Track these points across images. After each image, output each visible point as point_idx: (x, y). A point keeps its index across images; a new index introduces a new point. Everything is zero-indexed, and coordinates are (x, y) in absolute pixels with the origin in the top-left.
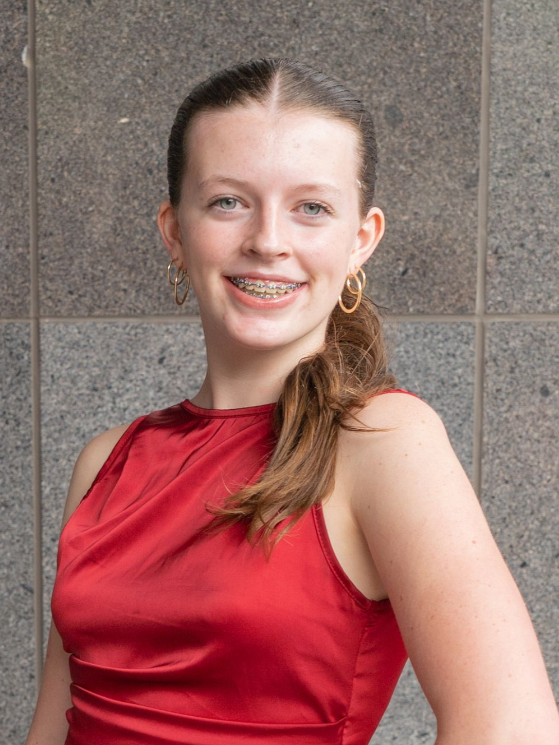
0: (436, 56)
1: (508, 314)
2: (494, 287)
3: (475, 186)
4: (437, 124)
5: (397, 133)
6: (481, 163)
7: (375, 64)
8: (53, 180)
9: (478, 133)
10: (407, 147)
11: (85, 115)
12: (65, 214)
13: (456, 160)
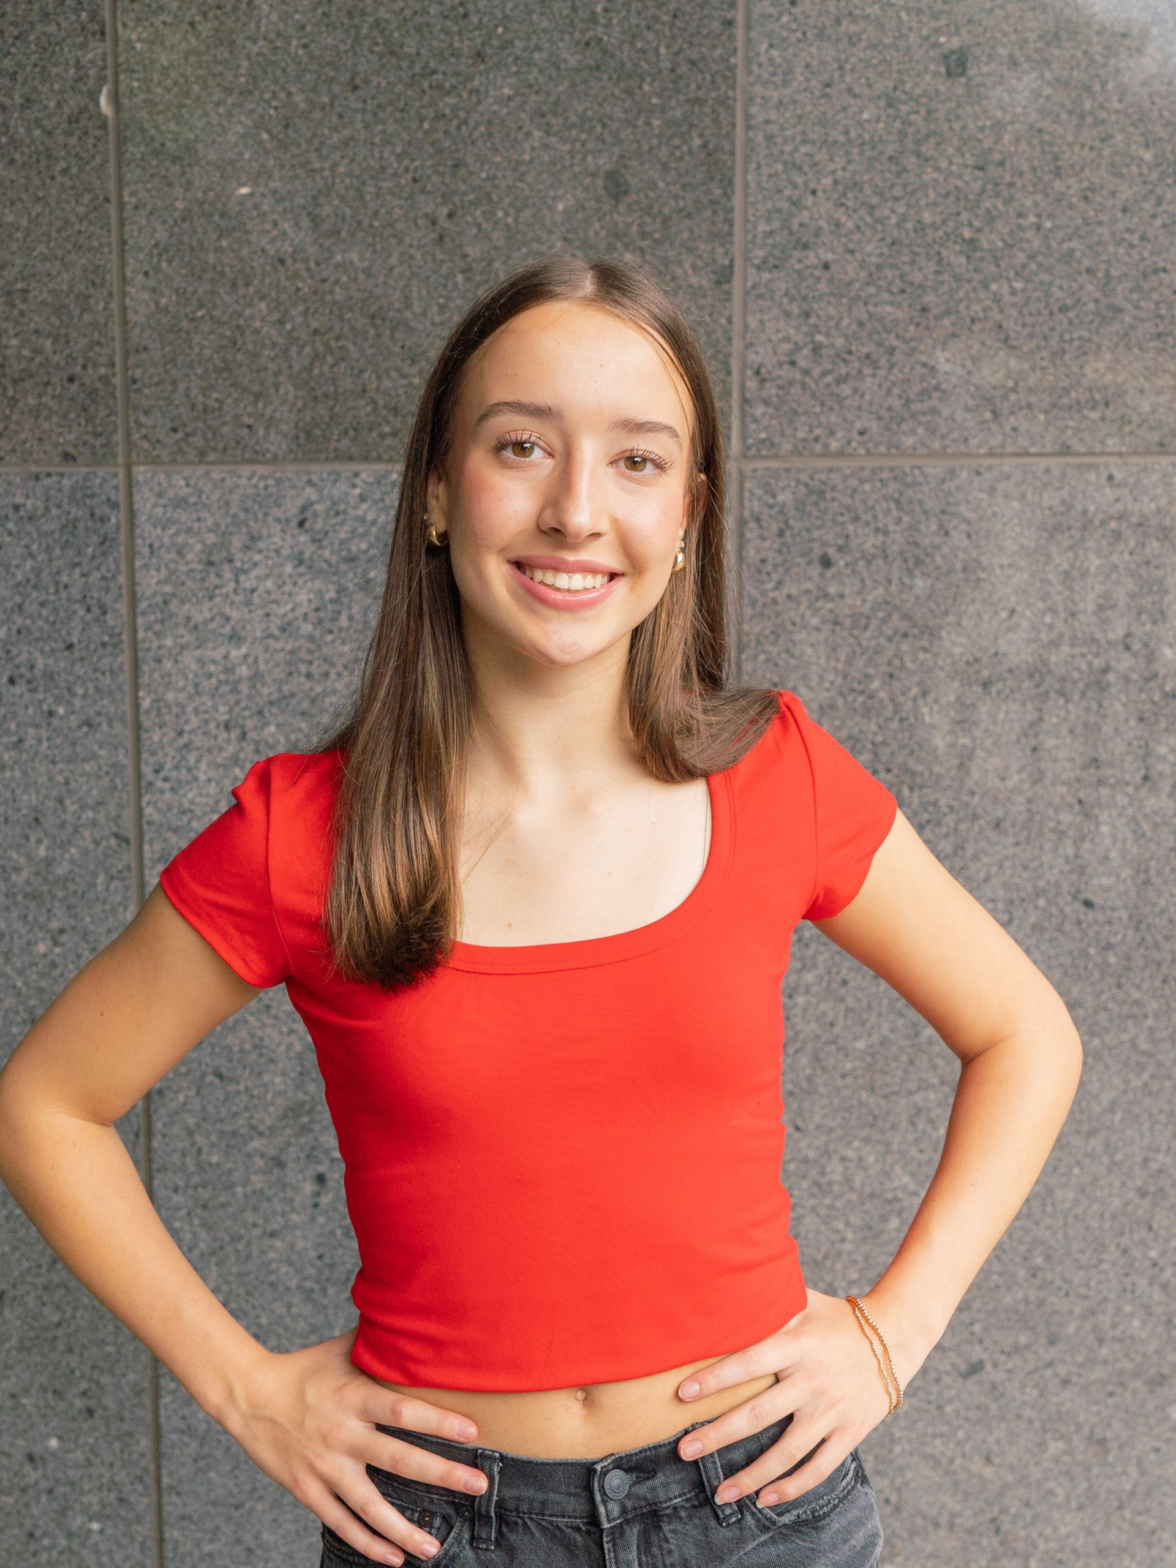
0: (673, 103)
1: (776, 457)
2: (755, 420)
3: (729, 281)
4: (676, 197)
5: (622, 208)
6: (737, 250)
7: (590, 113)
8: (146, 274)
9: (732, 210)
10: (635, 228)
11: (190, 182)
12: (164, 321)
13: (702, 247)
